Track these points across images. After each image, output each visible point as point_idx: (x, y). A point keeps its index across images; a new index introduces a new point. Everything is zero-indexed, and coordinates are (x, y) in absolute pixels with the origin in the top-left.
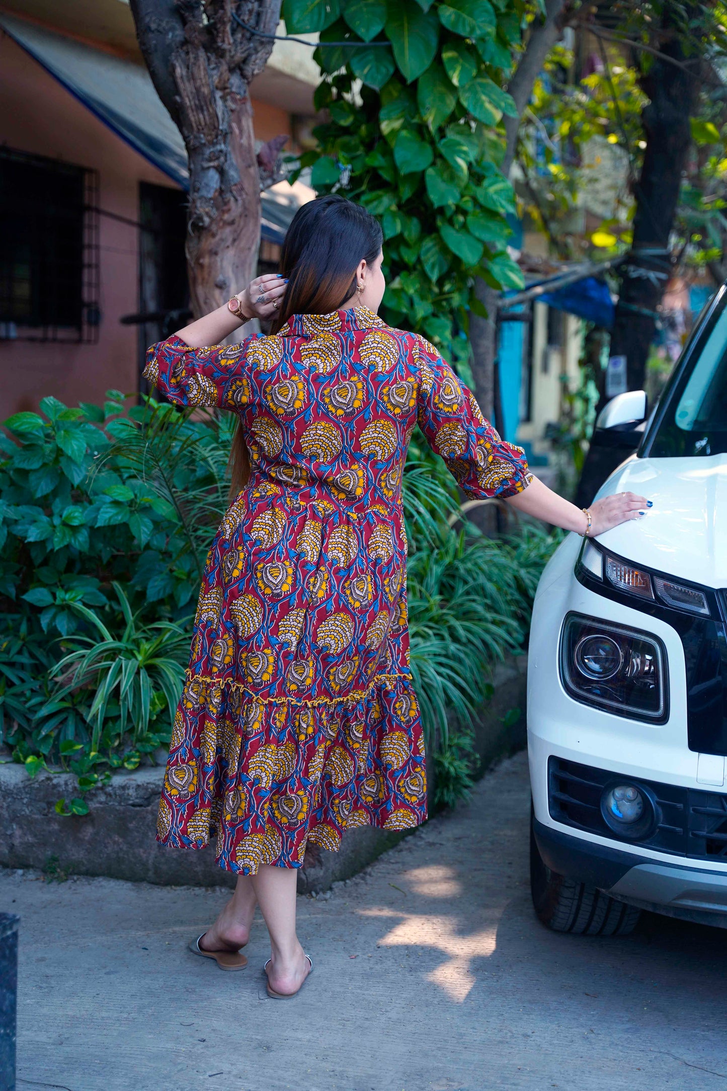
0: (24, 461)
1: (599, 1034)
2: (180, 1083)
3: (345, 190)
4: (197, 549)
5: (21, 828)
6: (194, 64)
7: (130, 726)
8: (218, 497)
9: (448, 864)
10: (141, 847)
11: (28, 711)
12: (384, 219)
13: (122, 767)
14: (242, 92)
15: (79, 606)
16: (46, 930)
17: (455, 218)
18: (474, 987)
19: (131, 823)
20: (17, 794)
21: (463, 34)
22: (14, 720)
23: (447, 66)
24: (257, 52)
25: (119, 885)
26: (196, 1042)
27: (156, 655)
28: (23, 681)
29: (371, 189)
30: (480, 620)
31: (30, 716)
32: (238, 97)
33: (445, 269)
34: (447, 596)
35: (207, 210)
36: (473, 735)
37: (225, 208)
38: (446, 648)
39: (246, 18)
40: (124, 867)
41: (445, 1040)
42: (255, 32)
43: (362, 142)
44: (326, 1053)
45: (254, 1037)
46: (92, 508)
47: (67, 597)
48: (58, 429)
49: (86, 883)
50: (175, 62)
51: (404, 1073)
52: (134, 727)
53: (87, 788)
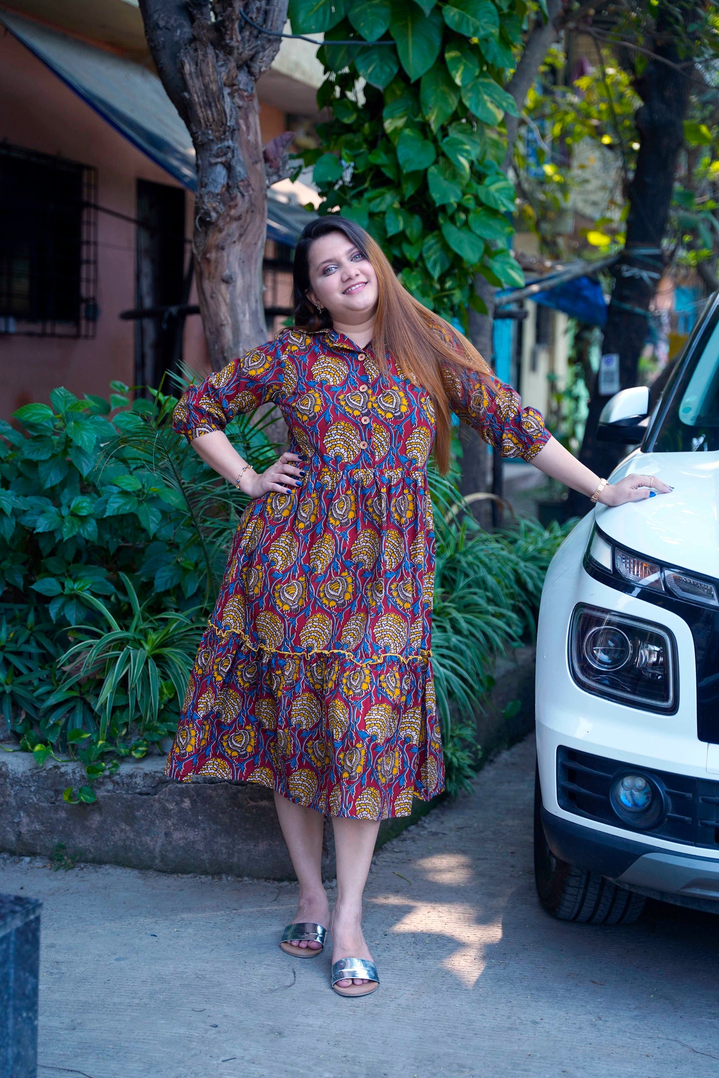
0: (34, 452)
1: (606, 1021)
2: (194, 1068)
3: (348, 187)
4: (205, 540)
5: (28, 816)
6: (203, 61)
7: (138, 715)
8: (225, 489)
9: (463, 852)
10: (148, 835)
11: (35, 700)
12: (387, 216)
13: (129, 756)
14: (249, 89)
15: (87, 595)
16: (54, 917)
17: (456, 216)
18: (483, 975)
19: (138, 811)
20: (24, 782)
21: (467, 34)
22: (22, 709)
23: (450, 66)
24: (264, 49)
25: (125, 873)
26: (208, 1027)
27: (163, 645)
28: (30, 670)
29: (374, 186)
30: (481, 612)
31: (37, 705)
32: (246, 94)
33: (447, 266)
34: (448, 589)
35: (214, 205)
36: (474, 726)
37: (232, 203)
38: (448, 640)
39: (254, 16)
40: (130, 854)
41: (455, 1027)
42: (263, 29)
43: (366, 140)
44: (338, 1039)
45: (265, 1022)
46: (100, 499)
47: (75, 586)
48: (68, 421)
49: (93, 870)
50: (184, 58)
51: (416, 1059)
52: (141, 716)
53: (94, 776)
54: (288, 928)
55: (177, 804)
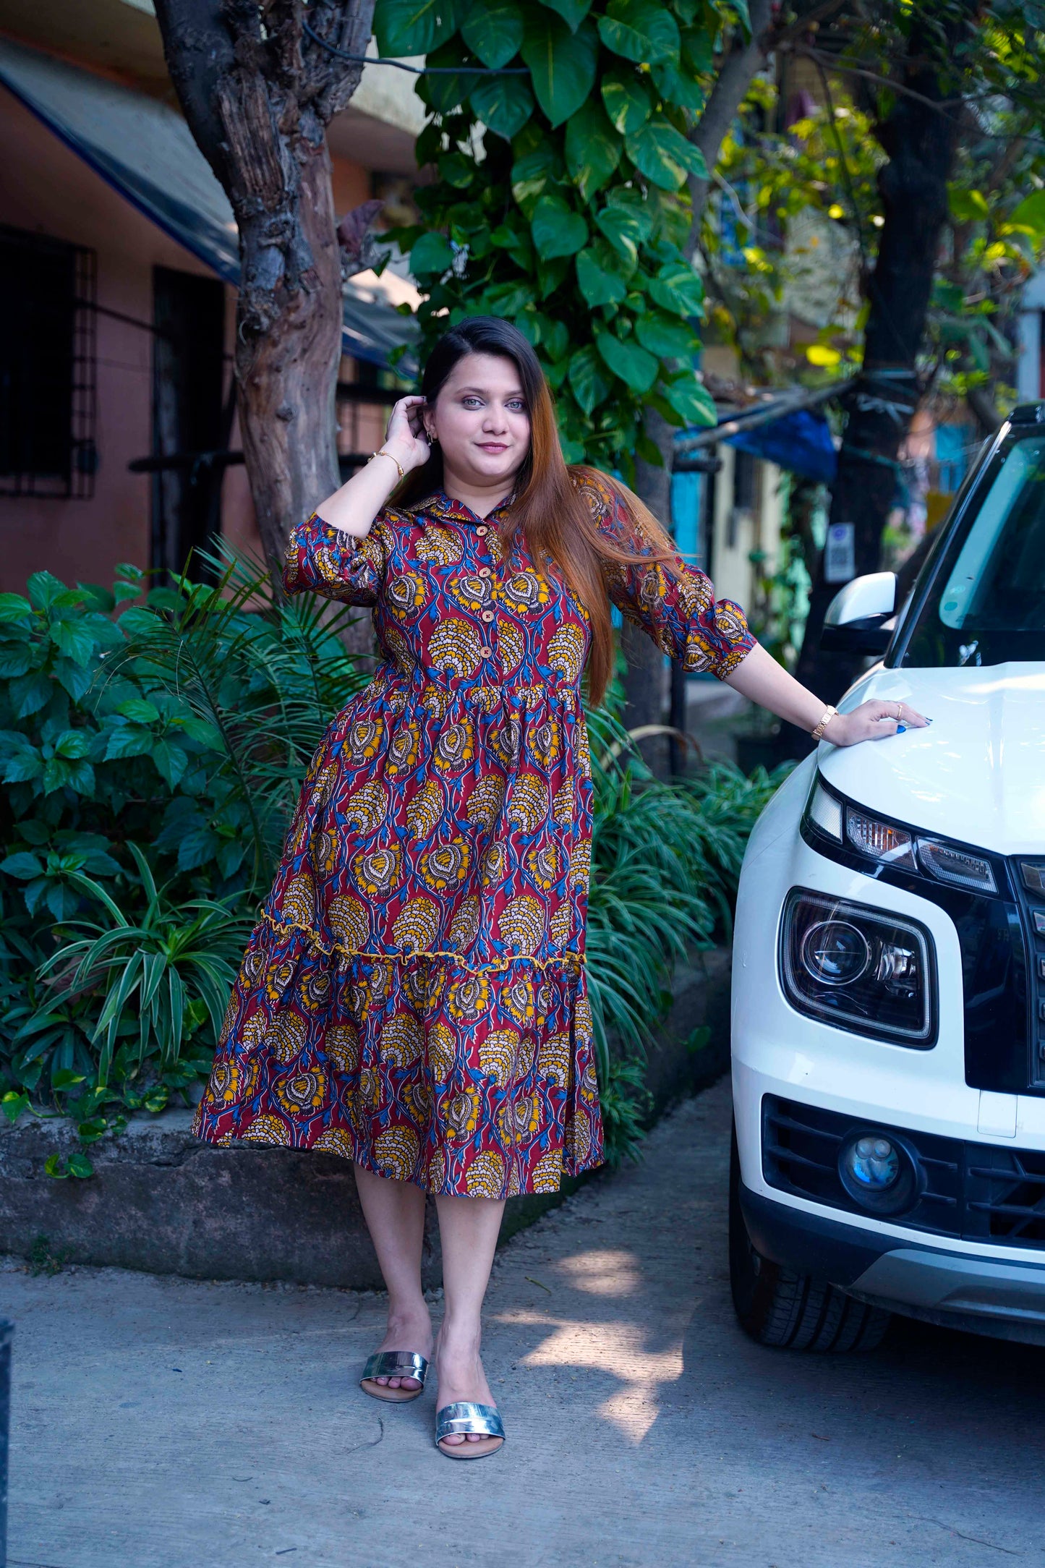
0: (2, 665)
1: (833, 1493)
3: (460, 280)
4: (252, 795)
6: (250, 97)
7: (154, 1050)
8: (281, 720)
9: (627, 1247)
10: (168, 1222)
11: (4, 1027)
13: (142, 1108)
14: (317, 139)
15: (81, 876)
16: (32, 1344)
17: (618, 322)
18: (655, 1426)
19: (155, 1189)
21: (632, 58)
23: (608, 105)
24: (339, 80)
25: (136, 1280)
26: (255, 1504)
27: (192, 947)
29: (498, 279)
30: (653, 899)
31: (8, 1035)
32: (311, 145)
33: (604, 396)
34: (605, 865)
35: (265, 307)
36: (643, 1064)
37: (291, 304)
38: (605, 939)
39: (324, 31)
40: (143, 1252)
41: (615, 1503)
42: (336, 51)
43: (486, 212)
44: (444, 1520)
45: (339, 1497)
46: (98, 735)
47: (63, 864)
48: (53, 619)
49: (89, 1276)
50: (221, 93)
51: (557, 1549)
52: (159, 1051)
53: (91, 1139)
54: (372, 1359)
55: (211, 1179)
